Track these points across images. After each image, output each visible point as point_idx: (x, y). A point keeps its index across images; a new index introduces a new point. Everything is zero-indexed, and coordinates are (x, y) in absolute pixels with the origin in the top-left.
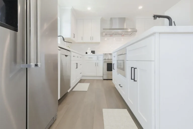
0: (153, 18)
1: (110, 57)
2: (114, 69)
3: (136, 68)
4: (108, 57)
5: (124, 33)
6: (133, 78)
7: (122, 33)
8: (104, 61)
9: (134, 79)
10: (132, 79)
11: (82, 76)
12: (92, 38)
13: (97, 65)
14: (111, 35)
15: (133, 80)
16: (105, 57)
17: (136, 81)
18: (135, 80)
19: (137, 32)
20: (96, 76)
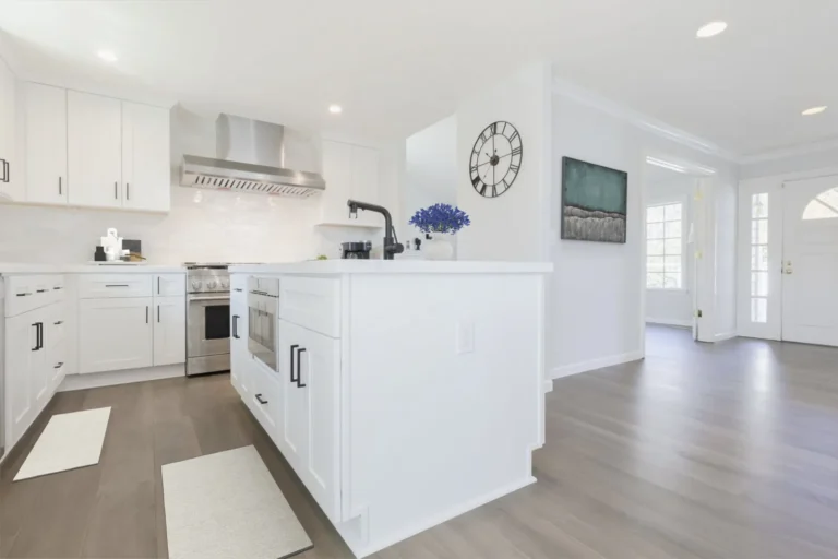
0: (348, 209)
1: (218, 281)
2: (236, 337)
3: (304, 350)
4: (209, 281)
5: (275, 186)
6: (295, 377)
7: (270, 185)
8: (193, 297)
9: (298, 380)
10: (293, 380)
11: (67, 376)
12: (122, 190)
13: (153, 316)
14: (225, 186)
15: (296, 383)
16: (196, 282)
17: (304, 386)
18: (302, 383)
19: (323, 188)
20: (149, 364)
